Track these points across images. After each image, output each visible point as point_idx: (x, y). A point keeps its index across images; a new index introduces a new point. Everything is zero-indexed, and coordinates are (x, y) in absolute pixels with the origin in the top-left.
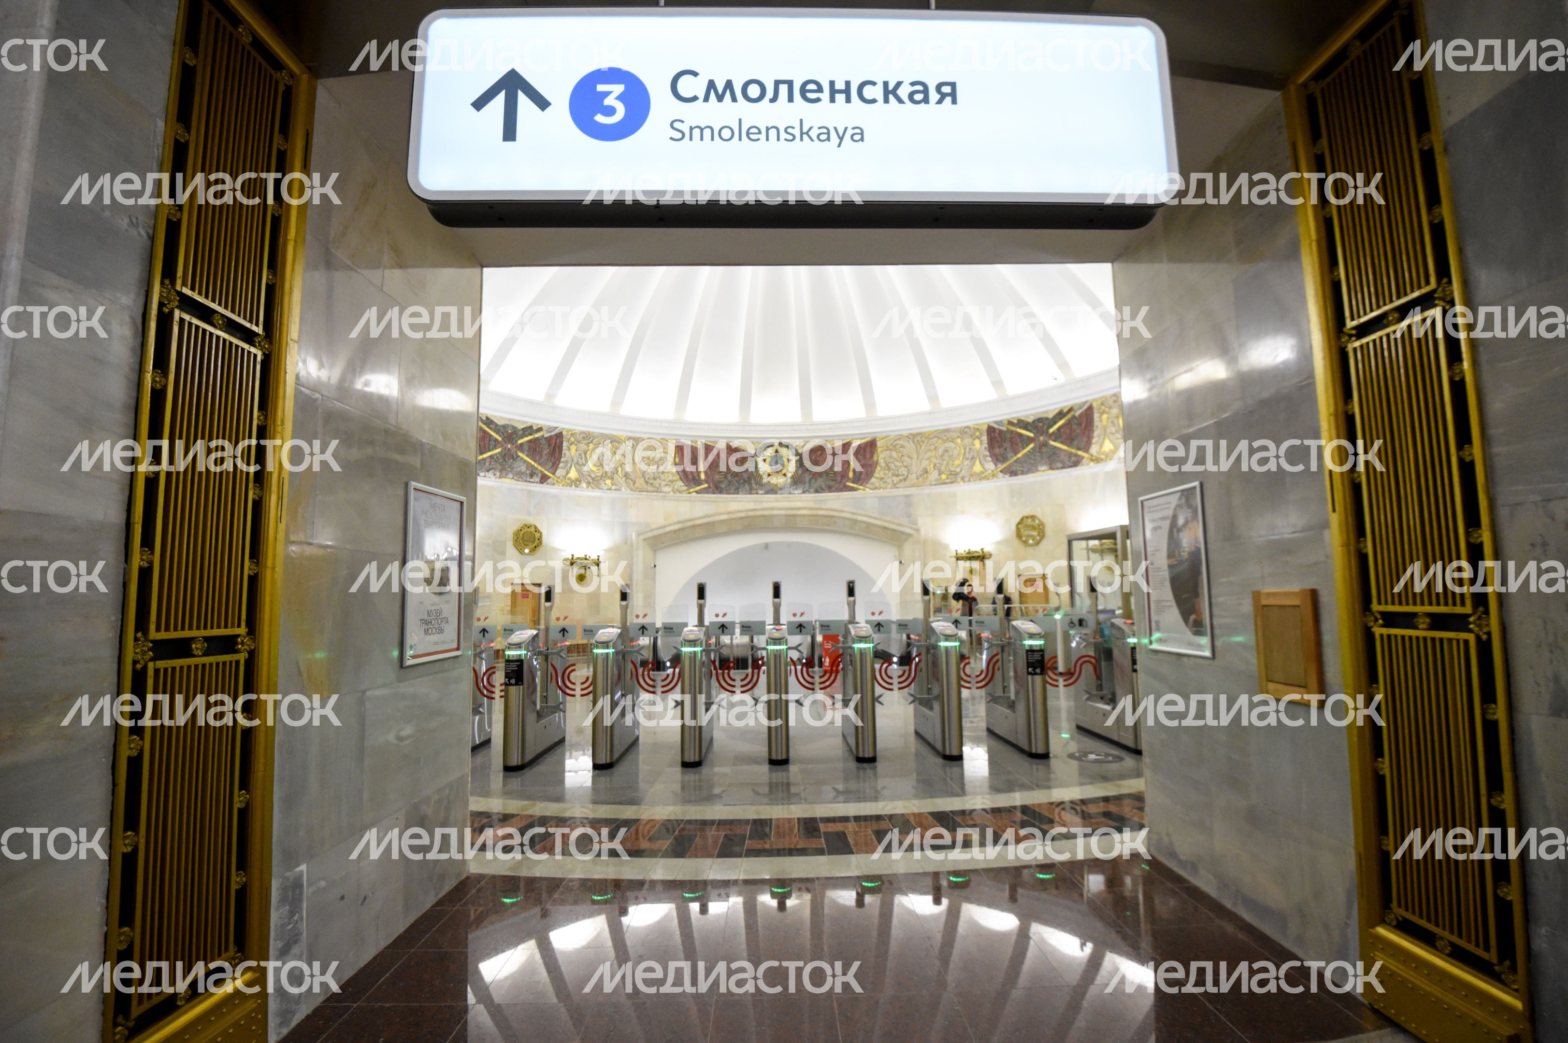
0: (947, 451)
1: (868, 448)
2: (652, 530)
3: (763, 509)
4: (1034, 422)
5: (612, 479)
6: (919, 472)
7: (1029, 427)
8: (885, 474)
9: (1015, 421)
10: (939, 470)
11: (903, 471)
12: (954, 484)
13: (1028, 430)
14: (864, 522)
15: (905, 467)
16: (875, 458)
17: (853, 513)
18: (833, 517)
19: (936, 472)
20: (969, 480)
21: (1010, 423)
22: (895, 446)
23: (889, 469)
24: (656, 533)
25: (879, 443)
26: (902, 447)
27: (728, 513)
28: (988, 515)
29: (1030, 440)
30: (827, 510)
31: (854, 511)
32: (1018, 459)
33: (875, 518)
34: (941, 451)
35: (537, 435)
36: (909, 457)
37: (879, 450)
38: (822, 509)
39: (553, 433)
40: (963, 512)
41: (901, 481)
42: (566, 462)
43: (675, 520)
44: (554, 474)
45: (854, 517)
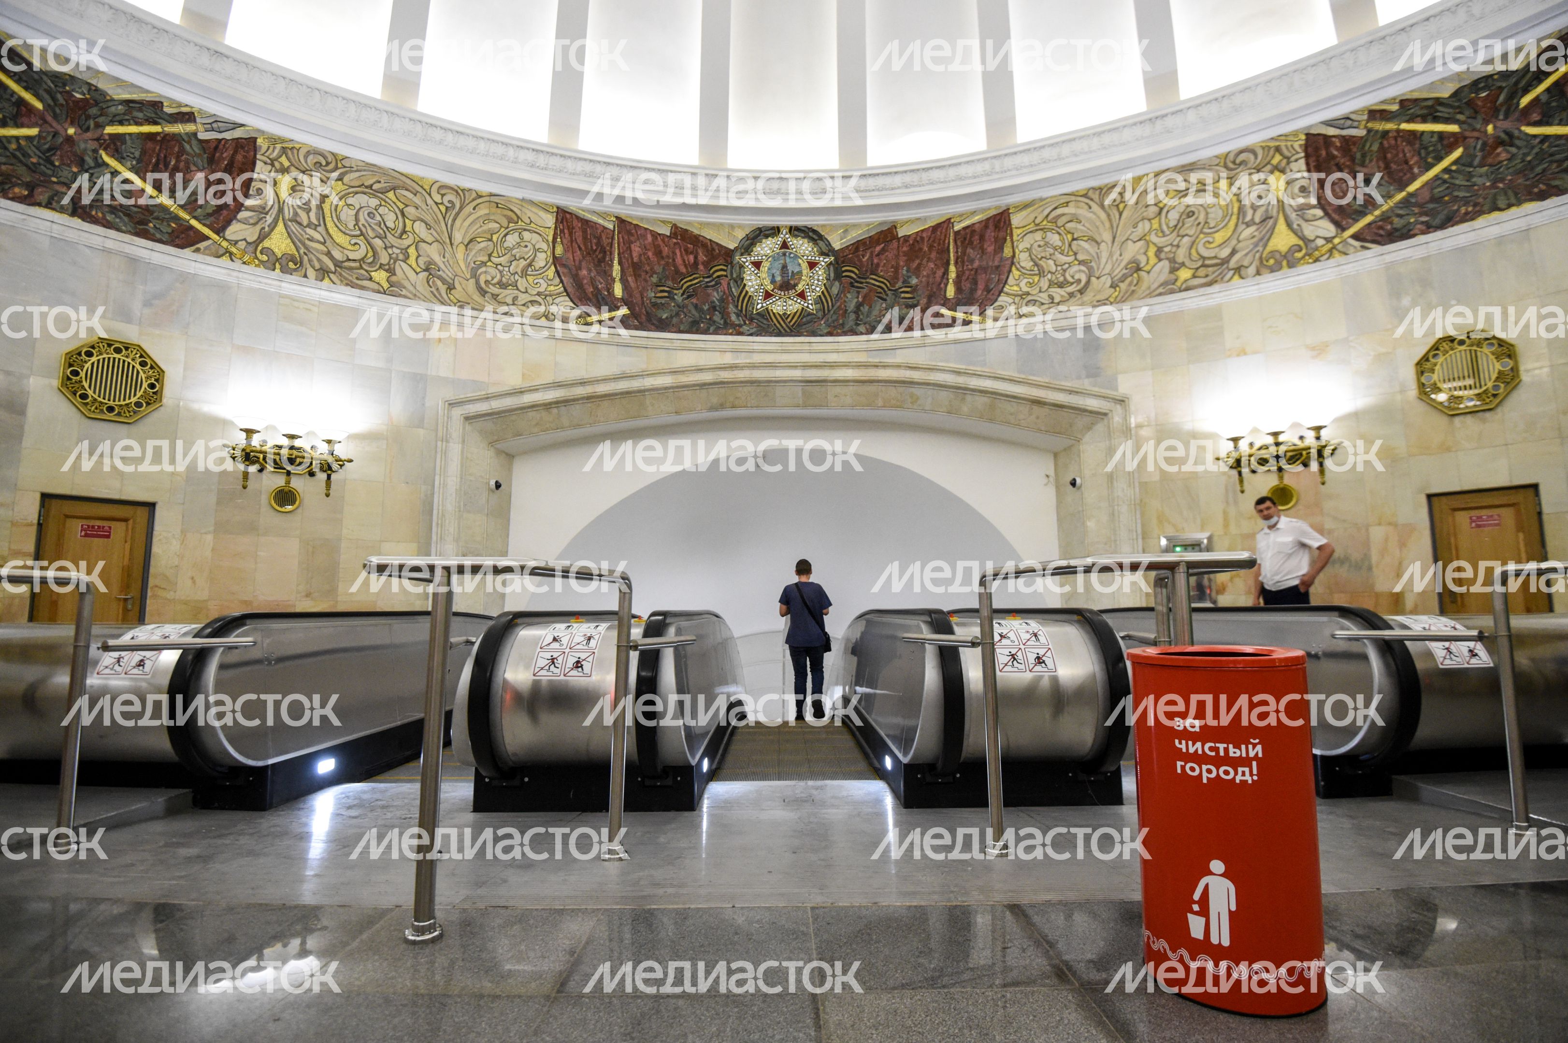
0: (1190, 214)
1: (990, 234)
2: (487, 398)
3: (753, 366)
4: (1456, 94)
5: (391, 271)
6: (1119, 272)
7: (1443, 111)
8: (1031, 285)
9: (1395, 107)
10: (1172, 261)
11: (1078, 273)
12: (1216, 288)
13: (1436, 120)
14: (983, 392)
15: (1081, 263)
16: (1007, 252)
17: (958, 373)
18: (911, 383)
19: (1165, 264)
20: (1258, 273)
21: (1375, 114)
22: (1055, 221)
23: (1041, 273)
24: (496, 405)
25: (1016, 220)
26: (1075, 219)
27: (674, 372)
28: (1319, 350)
29: (1447, 143)
30: (898, 366)
31: (961, 366)
32: (1411, 195)
33: (1011, 380)
34: (1174, 216)
35: (179, 128)
36: (1091, 239)
37: (1016, 232)
38: (885, 366)
39: (228, 135)
40: (1242, 352)
41: (1071, 295)
42: (262, 211)
43: (548, 378)
44: (219, 231)
45: (961, 380)
